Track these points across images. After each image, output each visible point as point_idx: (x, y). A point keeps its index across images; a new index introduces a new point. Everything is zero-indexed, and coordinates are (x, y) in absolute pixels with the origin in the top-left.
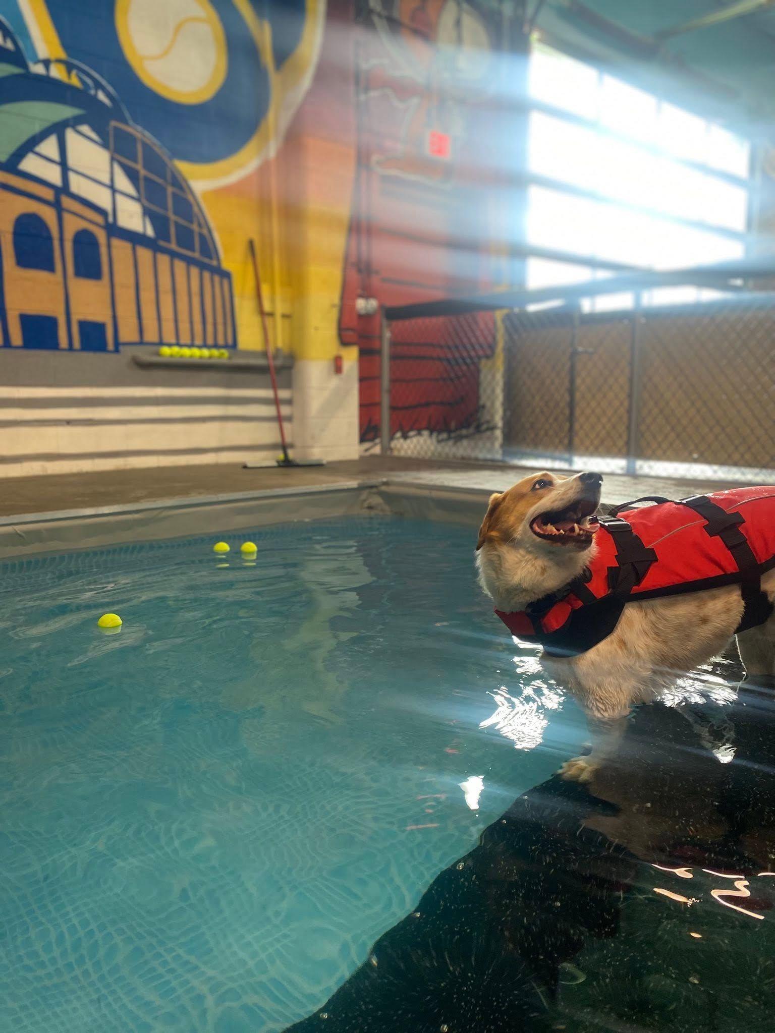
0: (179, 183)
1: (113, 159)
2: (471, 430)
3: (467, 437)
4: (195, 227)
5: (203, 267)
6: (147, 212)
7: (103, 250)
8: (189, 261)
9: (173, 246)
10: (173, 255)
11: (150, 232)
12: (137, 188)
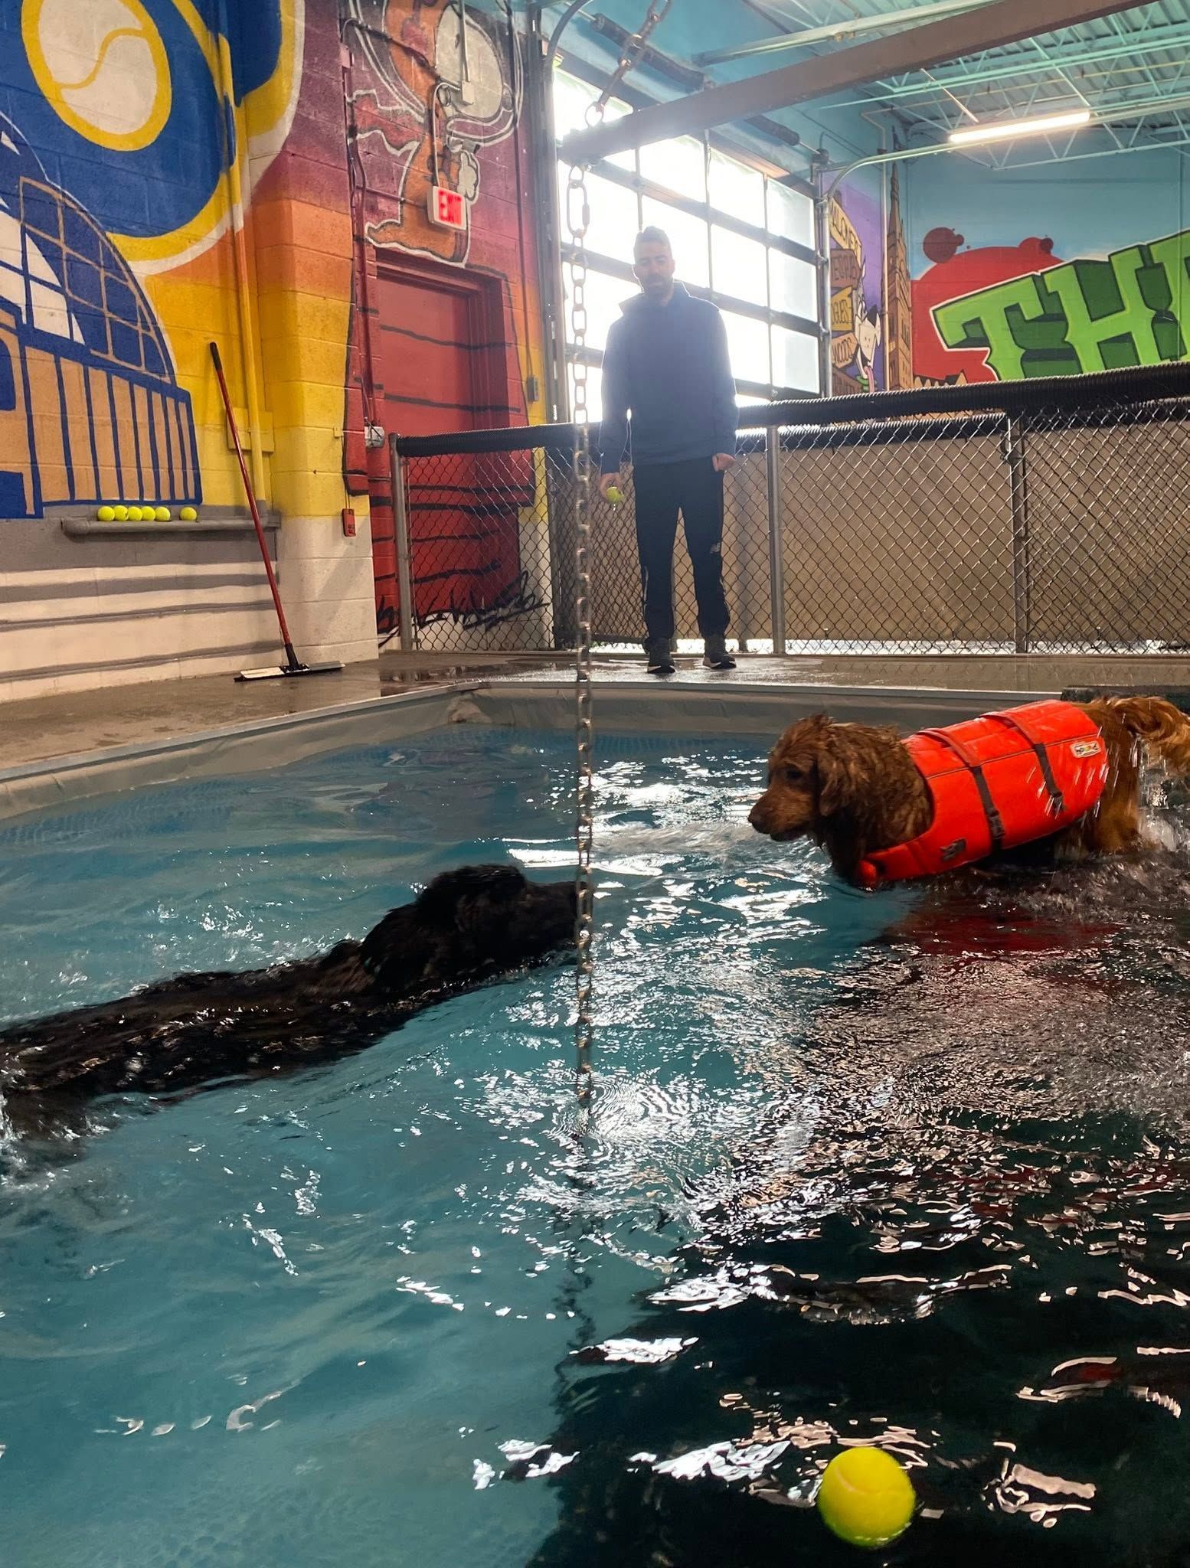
0: (116, 264)
1: (24, 231)
2: (511, 608)
3: (503, 619)
4: (139, 327)
5: (152, 386)
6: (73, 308)
7: (16, 365)
8: (133, 379)
9: (111, 357)
10: (111, 369)
11: (78, 337)
12: (58, 273)
